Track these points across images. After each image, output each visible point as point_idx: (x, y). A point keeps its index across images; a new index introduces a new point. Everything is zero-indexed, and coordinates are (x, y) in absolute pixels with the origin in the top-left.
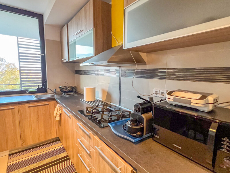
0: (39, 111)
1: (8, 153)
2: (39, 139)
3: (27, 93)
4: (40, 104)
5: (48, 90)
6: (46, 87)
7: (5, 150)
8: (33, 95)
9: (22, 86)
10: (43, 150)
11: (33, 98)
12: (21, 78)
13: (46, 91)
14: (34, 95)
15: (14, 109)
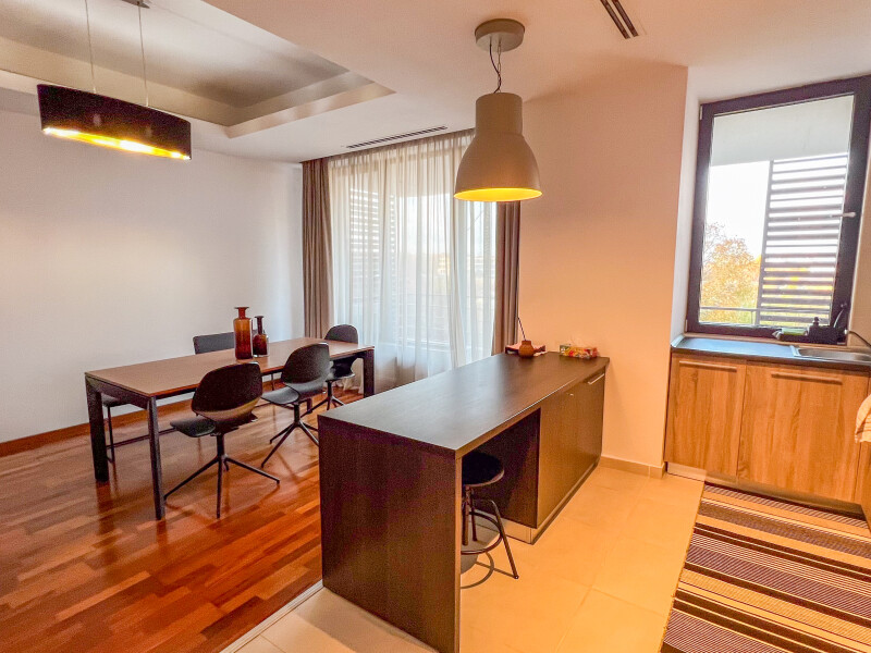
0: (804, 395)
1: (703, 478)
2: (789, 480)
3: (774, 338)
4: (812, 374)
5: (850, 336)
6: (846, 327)
7: (699, 467)
8: (792, 347)
9: (760, 318)
10: (794, 515)
11: (792, 352)
12: (762, 291)
13: (842, 339)
14: (795, 346)
15: (735, 371)
